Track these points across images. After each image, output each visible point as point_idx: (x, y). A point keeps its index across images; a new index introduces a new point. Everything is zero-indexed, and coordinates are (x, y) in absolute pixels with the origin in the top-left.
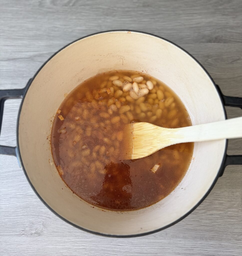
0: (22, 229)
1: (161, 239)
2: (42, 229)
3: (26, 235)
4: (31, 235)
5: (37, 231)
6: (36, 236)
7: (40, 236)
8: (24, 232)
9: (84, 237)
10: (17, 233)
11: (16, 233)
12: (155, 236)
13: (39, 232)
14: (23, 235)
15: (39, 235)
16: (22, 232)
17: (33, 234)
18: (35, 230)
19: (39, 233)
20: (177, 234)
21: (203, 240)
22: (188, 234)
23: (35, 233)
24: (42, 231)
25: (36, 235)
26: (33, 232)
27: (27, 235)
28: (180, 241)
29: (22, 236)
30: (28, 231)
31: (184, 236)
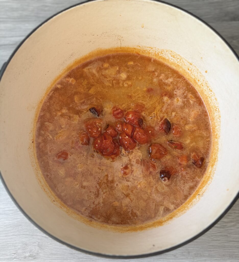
0: (14, 252)
1: (182, 259)
2: (38, 251)
3: (18, 258)
4: (25, 258)
5: (31, 253)
6: (31, 260)
7: (35, 260)
8: (15, 255)
9: (89, 259)
10: (8, 257)
11: (6, 257)
12: (175, 256)
13: (35, 254)
14: (15, 259)
15: (35, 258)
16: (13, 256)
17: (27, 258)
18: (29, 253)
19: (35, 256)
20: (201, 252)
21: (233, 258)
22: (214, 251)
23: (30, 256)
24: (38, 253)
25: (30, 258)
26: (27, 254)
27: (20, 258)
28: (206, 260)
29: (13, 260)
30: (21, 254)
31: (210, 254)
